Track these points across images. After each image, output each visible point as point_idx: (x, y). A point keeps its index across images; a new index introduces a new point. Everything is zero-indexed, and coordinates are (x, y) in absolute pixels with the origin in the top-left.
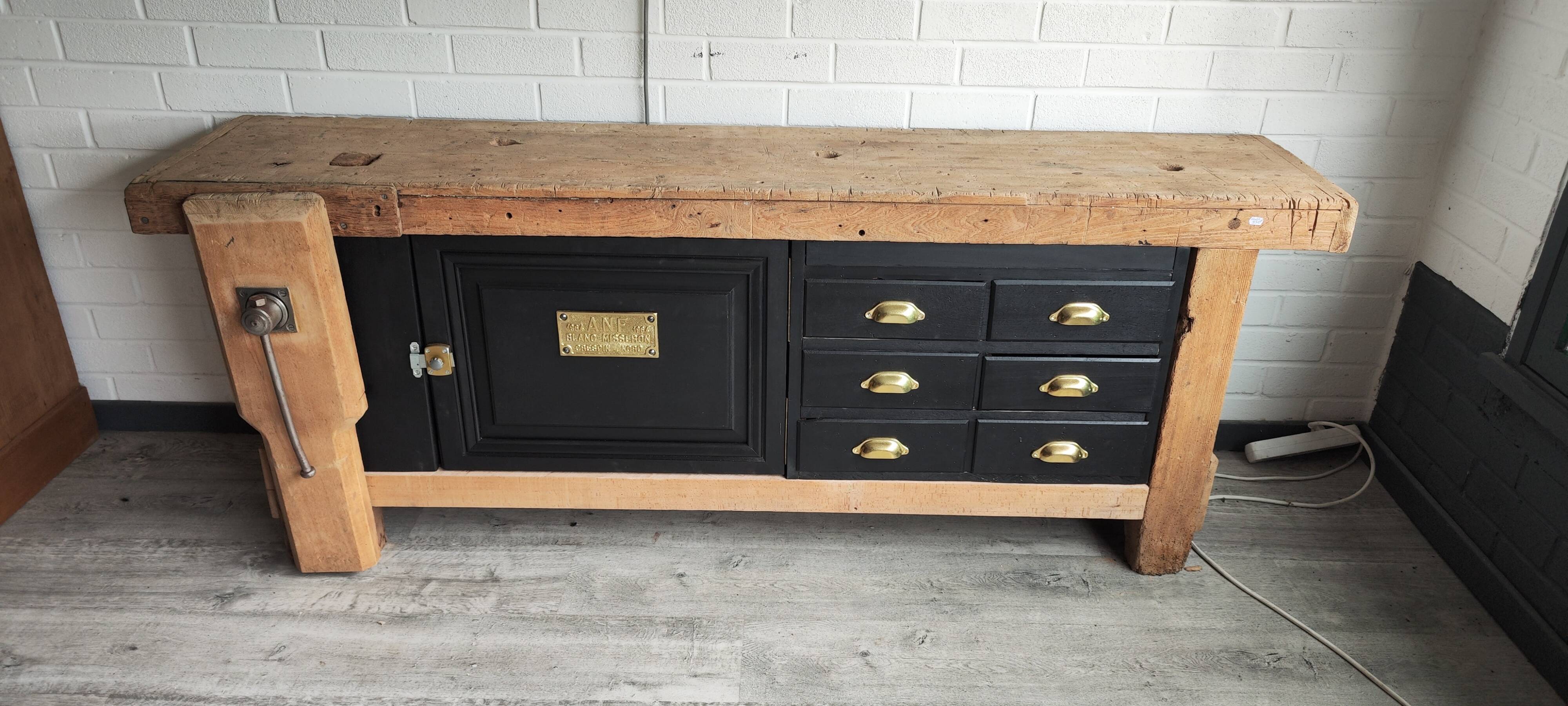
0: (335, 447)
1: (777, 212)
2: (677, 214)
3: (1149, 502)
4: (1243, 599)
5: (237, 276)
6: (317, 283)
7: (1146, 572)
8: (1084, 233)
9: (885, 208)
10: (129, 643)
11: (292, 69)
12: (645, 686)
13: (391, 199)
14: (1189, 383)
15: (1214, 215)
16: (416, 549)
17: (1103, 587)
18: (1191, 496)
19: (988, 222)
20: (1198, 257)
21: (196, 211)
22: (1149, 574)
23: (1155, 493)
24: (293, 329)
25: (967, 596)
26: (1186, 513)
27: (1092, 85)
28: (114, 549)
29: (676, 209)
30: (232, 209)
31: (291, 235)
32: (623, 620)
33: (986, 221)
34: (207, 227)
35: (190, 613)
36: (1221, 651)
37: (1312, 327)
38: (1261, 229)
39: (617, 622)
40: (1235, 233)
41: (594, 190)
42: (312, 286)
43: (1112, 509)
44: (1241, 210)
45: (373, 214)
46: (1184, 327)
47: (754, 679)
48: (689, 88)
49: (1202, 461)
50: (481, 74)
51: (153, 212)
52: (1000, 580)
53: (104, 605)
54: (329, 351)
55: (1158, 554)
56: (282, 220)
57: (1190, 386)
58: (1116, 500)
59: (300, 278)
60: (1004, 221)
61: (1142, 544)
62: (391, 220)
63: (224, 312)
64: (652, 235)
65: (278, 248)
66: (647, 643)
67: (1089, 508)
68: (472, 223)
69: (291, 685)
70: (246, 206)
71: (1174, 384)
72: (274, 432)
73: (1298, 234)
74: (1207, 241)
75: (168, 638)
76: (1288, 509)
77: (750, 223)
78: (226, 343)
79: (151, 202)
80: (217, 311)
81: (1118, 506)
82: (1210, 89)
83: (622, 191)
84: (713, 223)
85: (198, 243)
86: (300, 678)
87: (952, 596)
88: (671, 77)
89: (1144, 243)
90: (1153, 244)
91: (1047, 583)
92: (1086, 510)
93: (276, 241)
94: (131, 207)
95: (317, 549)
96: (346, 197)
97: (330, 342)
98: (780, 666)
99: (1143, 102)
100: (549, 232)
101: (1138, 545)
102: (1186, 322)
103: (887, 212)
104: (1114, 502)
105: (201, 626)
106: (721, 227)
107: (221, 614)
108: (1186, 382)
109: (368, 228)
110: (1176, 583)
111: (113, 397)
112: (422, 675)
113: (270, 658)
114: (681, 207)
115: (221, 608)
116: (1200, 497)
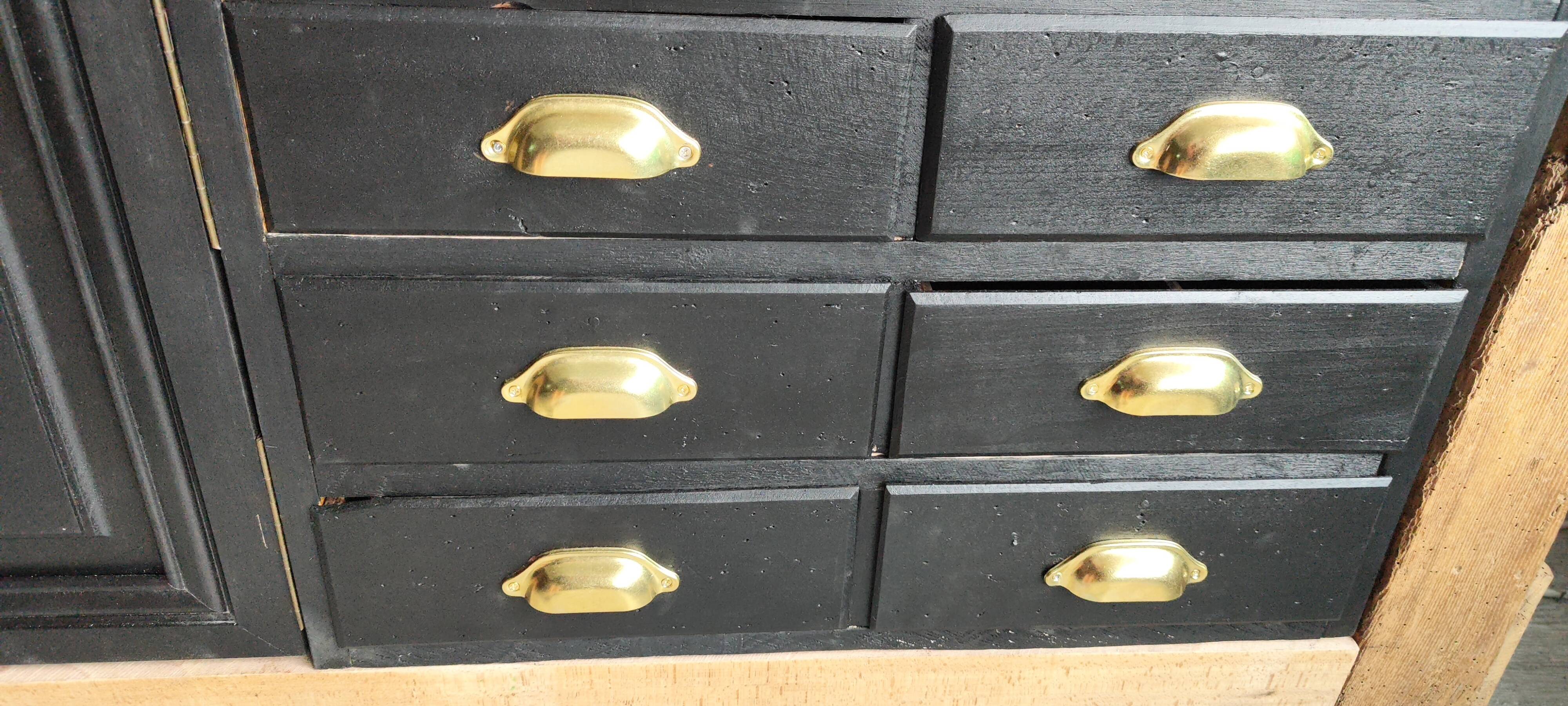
3: (1354, 682)
14: (1532, 365)
18: (1465, 661)
23: (1373, 659)
43: (1252, 701)
46: (1546, 197)
49: (1516, 577)
57: (1536, 374)
58: (1268, 678)
71: (1487, 369)
81: (1269, 694)
104: (1260, 685)
108: (1524, 359)
116: (1488, 663)
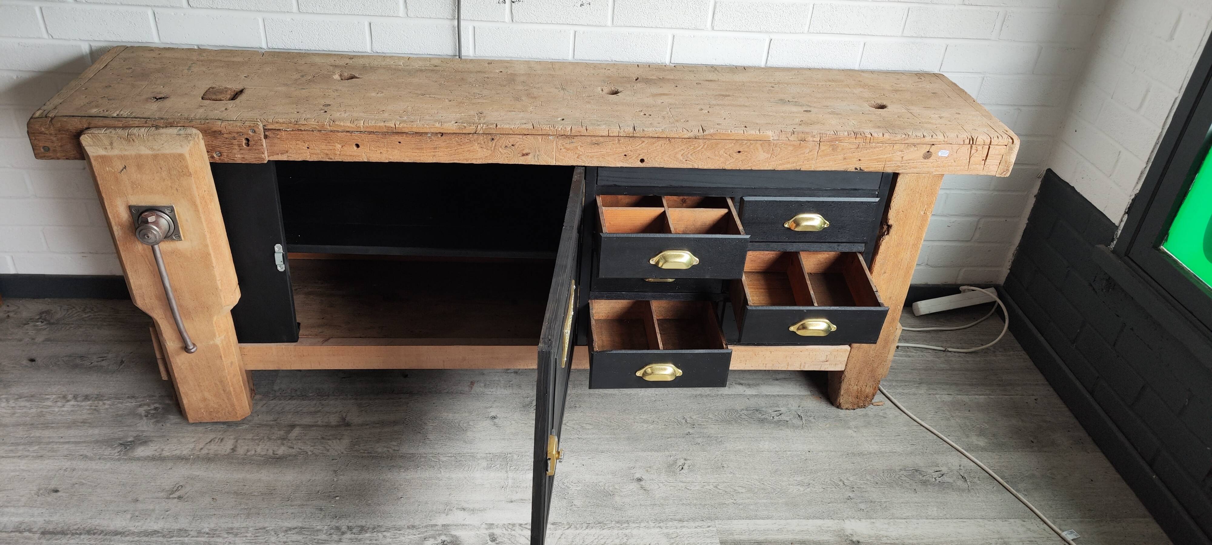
0: (215, 328)
1: (575, 145)
2: (495, 146)
3: (850, 358)
4: (915, 428)
5: (130, 196)
6: (198, 202)
7: (845, 408)
8: (814, 162)
9: (661, 142)
10: (52, 487)
11: (158, 6)
12: (473, 511)
13: (259, 132)
14: (885, 273)
15: (913, 149)
16: (280, 400)
17: (813, 420)
18: (881, 353)
19: (741, 153)
20: (898, 180)
21: (92, 144)
22: (846, 409)
23: (855, 351)
24: (179, 238)
25: (713, 429)
26: (876, 366)
27: (815, 32)
28: (28, 404)
29: (494, 142)
30: (124, 142)
31: (175, 163)
32: (451, 457)
33: (739, 152)
34: (103, 157)
35: (100, 459)
36: (901, 470)
37: (967, 216)
38: (947, 159)
39: (447, 458)
40: (927, 162)
41: (428, 127)
42: (194, 204)
43: (822, 363)
44: (933, 145)
45: (244, 145)
46: (884, 231)
47: (557, 502)
48: (494, 28)
49: (891, 329)
50: (320, 13)
51: (53, 142)
52: (737, 416)
53: (27, 453)
54: (209, 254)
55: (854, 394)
56: (167, 152)
57: (886, 275)
58: (827, 356)
59: (183, 198)
60: (753, 153)
61: (842, 388)
62: (258, 149)
63: (119, 225)
64: (474, 162)
65: (164, 174)
66: (472, 475)
67: (805, 363)
68: (326, 151)
69: (190, 518)
70: (136, 140)
72: (164, 317)
73: (974, 163)
74: (906, 168)
75: (83, 481)
76: (945, 354)
77: (554, 153)
78: (121, 248)
79: (51, 134)
80: (113, 223)
81: (827, 361)
82: (904, 36)
83: (450, 127)
84: (524, 153)
85: (95, 170)
86: (197, 513)
87: (702, 431)
88: (479, 19)
89: (859, 169)
90: (866, 170)
91: (772, 418)
92: (803, 364)
93: (163, 168)
94: (34, 138)
95: (202, 405)
96: (220, 131)
97: (210, 248)
98: (576, 492)
99: (853, 46)
100: (390, 159)
101: (840, 388)
102: (885, 227)
103: (663, 145)
104: (824, 359)
105: (111, 470)
106: (530, 156)
107: (126, 460)
108: (883, 271)
109: (239, 156)
110: (866, 415)
111: (12, 271)
112: (296, 507)
113: (171, 496)
114: (498, 140)
115: (125, 454)
116: (887, 354)
